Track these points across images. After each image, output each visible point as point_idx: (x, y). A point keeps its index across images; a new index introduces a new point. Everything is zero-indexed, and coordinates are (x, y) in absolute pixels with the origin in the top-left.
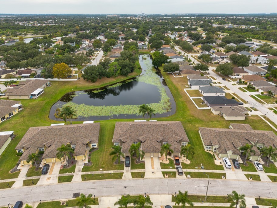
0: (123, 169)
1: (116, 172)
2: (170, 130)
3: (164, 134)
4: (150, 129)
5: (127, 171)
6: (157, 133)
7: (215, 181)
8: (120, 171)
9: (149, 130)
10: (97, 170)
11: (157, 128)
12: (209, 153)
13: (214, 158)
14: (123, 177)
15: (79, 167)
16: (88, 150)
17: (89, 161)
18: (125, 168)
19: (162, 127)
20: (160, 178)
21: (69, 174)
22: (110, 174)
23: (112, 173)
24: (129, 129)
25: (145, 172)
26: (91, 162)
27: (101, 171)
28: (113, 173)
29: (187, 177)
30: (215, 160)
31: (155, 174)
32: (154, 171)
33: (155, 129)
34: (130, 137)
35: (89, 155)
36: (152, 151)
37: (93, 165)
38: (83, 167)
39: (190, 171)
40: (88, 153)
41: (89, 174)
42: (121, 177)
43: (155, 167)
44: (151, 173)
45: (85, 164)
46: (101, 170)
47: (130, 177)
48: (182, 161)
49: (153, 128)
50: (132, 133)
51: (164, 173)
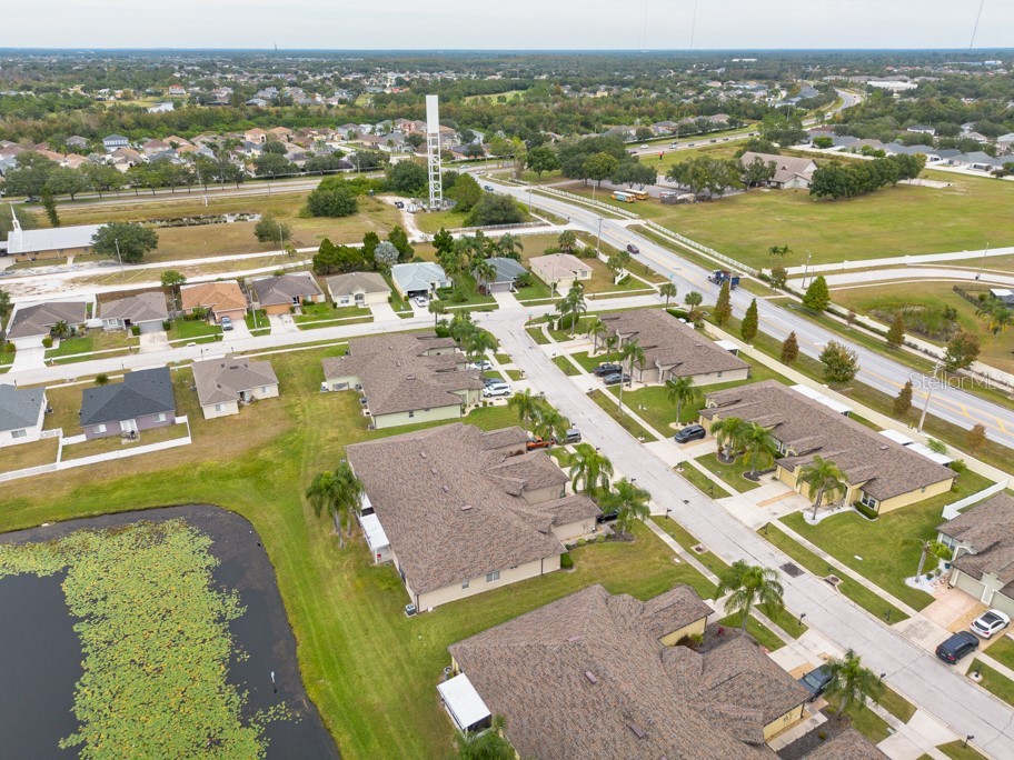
27: (680, 559)
46: (677, 560)
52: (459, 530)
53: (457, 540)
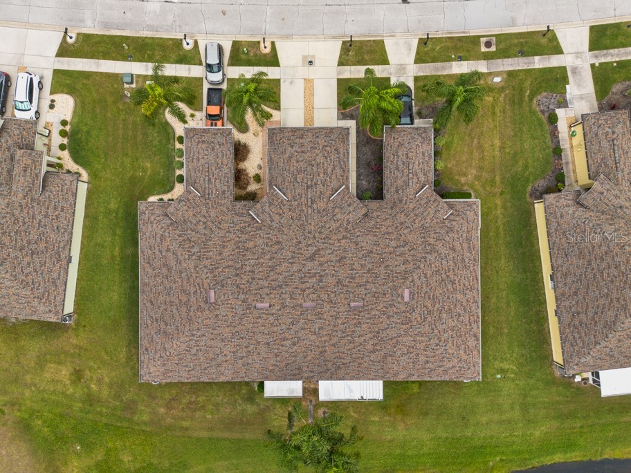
0: (416, 79)
1: (444, 68)
2: (207, 263)
3: (244, 237)
4: (310, 265)
5: (402, 68)
6: (278, 243)
7: (106, 25)
8: (428, 69)
9: (311, 258)
10: (511, 74)
11: (272, 268)
12: (76, 162)
13: (68, 128)
14: (415, 43)
15: (584, 91)
16: (570, 185)
17: (553, 119)
18: (411, 84)
19: (245, 278)
20: (287, 37)
21: (609, 59)
22: (461, 59)
23: (454, 60)
24: (410, 266)
25: (341, 64)
26: (543, 112)
27: (497, 74)
28: (454, 63)
29: (196, 42)
30: (68, 119)
31: (304, 57)
32: (307, 67)
33: (285, 265)
34: (402, 217)
35: (558, 151)
36: (310, 134)
37: (531, 100)
38: (568, 87)
39: (178, 66)
40: (567, 163)
41: (537, 58)
42: (423, 42)
43: (300, 85)
44: (317, 62)
45: (564, 104)
46: (497, 80)
47: (389, 45)
48: (198, 114)
49: (295, 268)
50: (393, 243)
51: (273, 60)
52: (429, 313)
53: (440, 318)
